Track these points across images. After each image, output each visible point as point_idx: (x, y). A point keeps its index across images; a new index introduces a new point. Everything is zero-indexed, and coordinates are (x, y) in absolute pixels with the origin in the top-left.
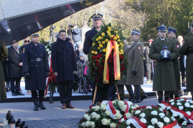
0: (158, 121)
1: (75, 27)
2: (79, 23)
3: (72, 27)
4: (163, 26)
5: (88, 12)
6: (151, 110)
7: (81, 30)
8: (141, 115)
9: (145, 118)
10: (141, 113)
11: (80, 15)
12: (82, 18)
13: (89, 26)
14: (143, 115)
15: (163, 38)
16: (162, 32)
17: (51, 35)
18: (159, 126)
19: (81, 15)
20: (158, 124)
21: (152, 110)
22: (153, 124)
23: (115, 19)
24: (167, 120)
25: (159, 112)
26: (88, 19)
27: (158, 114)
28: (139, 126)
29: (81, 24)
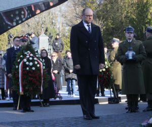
1: (33, 35)
2: (36, 33)
4: (130, 27)
5: (45, 22)
7: (39, 39)
11: (37, 24)
13: (46, 34)
15: (130, 39)
16: (129, 33)
17: (9, 43)
29: (38, 33)
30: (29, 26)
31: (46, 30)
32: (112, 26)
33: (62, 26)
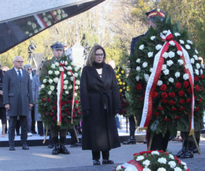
26: (82, 36)
31: (84, 38)
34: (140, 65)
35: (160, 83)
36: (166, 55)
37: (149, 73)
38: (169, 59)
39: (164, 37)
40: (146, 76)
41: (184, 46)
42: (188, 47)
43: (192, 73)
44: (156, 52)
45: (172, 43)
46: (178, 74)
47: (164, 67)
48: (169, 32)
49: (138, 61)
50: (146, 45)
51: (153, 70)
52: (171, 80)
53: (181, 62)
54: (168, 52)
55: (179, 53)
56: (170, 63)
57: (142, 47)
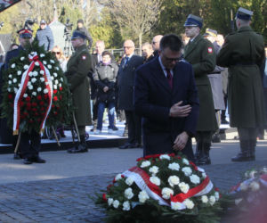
0: (181, 181)
2: (45, 17)
3: (31, 23)
6: (168, 162)
8: (151, 170)
9: (157, 175)
10: (151, 166)
11: (46, 3)
12: (50, 8)
13: (61, 21)
14: (155, 170)
18: (182, 190)
19: (48, 4)
20: (180, 185)
21: (171, 162)
22: (172, 185)
23: (107, 8)
24: (195, 179)
25: (182, 165)
26: (60, 10)
27: (180, 169)
28: (147, 187)
29: (48, 18)
30: (32, 7)
31: (63, 13)
32: (177, 4)
33: (91, 6)
34: (12, 80)
35: (26, 95)
36: (31, 74)
37: (18, 88)
38: (33, 77)
39: (31, 58)
40: (15, 89)
41: (46, 66)
42: (50, 67)
43: (51, 87)
44: (23, 71)
45: (37, 64)
46: (39, 89)
47: (29, 83)
48: (35, 54)
49: (10, 76)
50: (16, 65)
51: (21, 86)
52: (34, 93)
53: (42, 79)
54: (33, 71)
55: (42, 72)
56: (34, 80)
57: (13, 66)
